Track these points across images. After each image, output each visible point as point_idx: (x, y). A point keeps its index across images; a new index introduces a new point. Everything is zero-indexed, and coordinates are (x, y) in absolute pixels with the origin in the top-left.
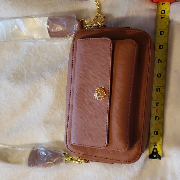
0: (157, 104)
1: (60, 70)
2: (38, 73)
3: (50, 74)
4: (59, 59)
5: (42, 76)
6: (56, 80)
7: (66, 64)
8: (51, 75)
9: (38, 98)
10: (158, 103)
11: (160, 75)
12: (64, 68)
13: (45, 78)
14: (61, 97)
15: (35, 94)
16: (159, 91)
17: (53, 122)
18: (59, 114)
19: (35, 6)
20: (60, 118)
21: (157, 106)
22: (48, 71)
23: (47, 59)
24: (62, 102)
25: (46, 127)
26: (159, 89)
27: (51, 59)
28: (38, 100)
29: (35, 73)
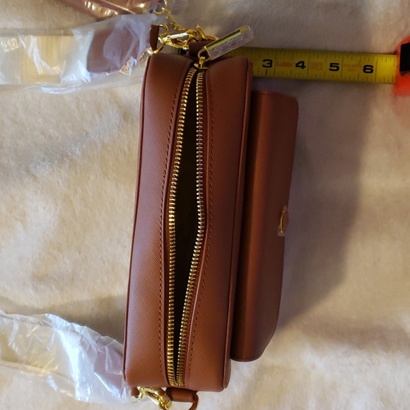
0: (301, 65)
1: (71, 160)
2: (20, 165)
3: (47, 168)
4: (71, 132)
5: (28, 171)
6: (61, 184)
7: (85, 147)
8: (51, 170)
9: (19, 222)
10: (303, 67)
11: (370, 71)
12: (80, 155)
13: (35, 178)
14: (74, 222)
15: (11, 212)
16: (331, 70)
17: (54, 280)
18: (67, 261)
19: (14, 6)
20: (70, 271)
21: (297, 65)
22: (44, 160)
23: (43, 133)
24: (75, 233)
25: (36, 289)
26: (336, 68)
27: (51, 131)
28: (19, 226)
29: (12, 163)
